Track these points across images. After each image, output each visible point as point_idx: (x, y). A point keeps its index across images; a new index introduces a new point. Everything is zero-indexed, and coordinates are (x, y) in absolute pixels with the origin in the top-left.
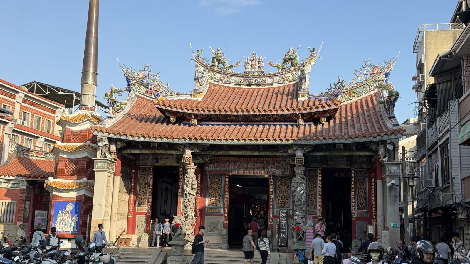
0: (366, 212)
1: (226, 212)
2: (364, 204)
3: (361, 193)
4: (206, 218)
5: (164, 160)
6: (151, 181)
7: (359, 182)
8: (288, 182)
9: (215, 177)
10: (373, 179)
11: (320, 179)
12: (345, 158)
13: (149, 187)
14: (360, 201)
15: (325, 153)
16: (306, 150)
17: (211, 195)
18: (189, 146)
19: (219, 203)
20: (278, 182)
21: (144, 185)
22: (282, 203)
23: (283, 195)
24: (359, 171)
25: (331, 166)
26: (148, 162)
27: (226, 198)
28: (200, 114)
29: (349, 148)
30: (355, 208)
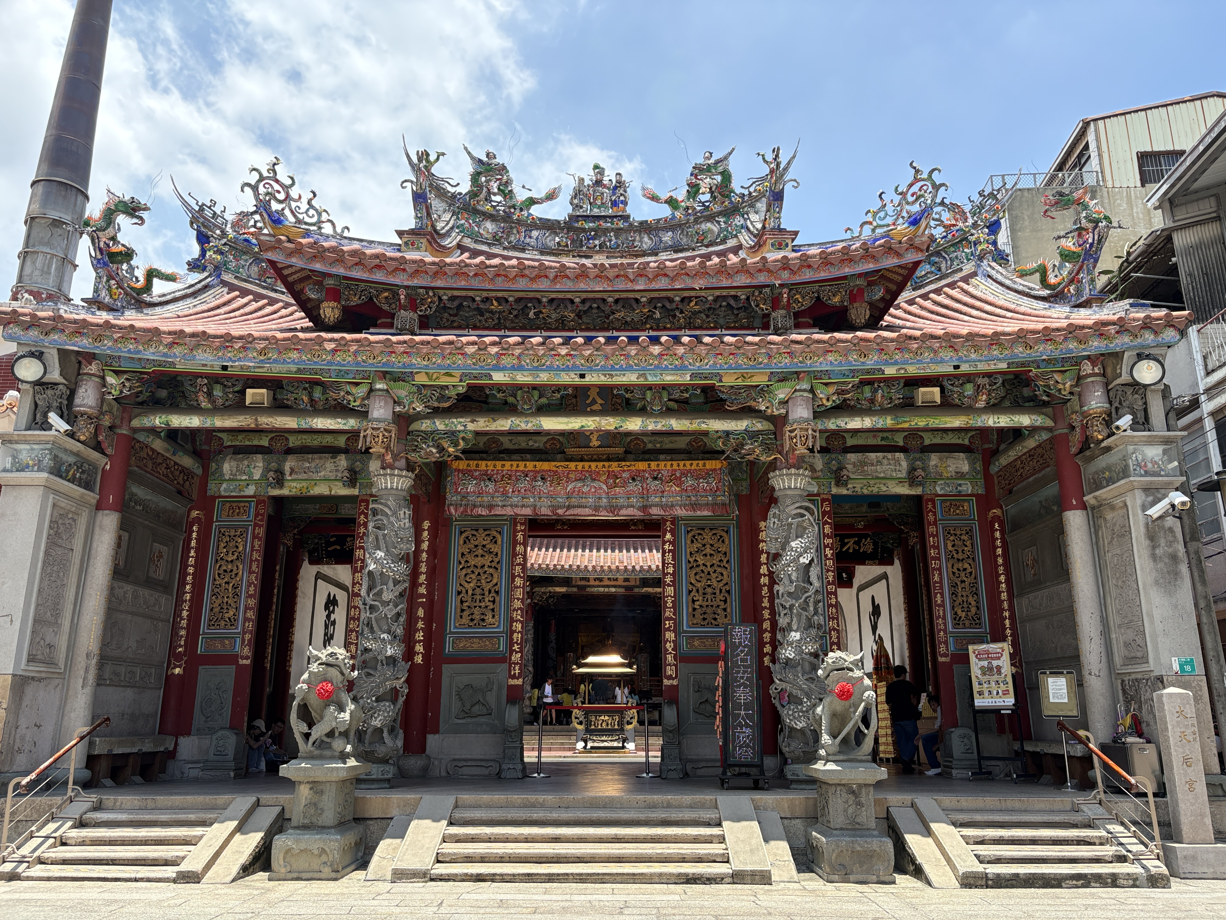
0: (981, 637)
1: (516, 647)
3: (963, 574)
4: (447, 669)
5: (305, 476)
6: (257, 547)
7: (952, 538)
8: (723, 541)
9: (481, 531)
10: (997, 526)
11: (827, 529)
12: (904, 464)
13: (250, 567)
14: (960, 600)
15: (881, 420)
16: (825, 401)
17: (467, 591)
18: (385, 387)
19: (493, 616)
20: (689, 542)
21: (232, 561)
22: (704, 613)
23: (709, 586)
24: (948, 504)
25: (858, 489)
26: (248, 485)
27: (518, 599)
28: (431, 294)
29: (959, 403)
30: (945, 624)
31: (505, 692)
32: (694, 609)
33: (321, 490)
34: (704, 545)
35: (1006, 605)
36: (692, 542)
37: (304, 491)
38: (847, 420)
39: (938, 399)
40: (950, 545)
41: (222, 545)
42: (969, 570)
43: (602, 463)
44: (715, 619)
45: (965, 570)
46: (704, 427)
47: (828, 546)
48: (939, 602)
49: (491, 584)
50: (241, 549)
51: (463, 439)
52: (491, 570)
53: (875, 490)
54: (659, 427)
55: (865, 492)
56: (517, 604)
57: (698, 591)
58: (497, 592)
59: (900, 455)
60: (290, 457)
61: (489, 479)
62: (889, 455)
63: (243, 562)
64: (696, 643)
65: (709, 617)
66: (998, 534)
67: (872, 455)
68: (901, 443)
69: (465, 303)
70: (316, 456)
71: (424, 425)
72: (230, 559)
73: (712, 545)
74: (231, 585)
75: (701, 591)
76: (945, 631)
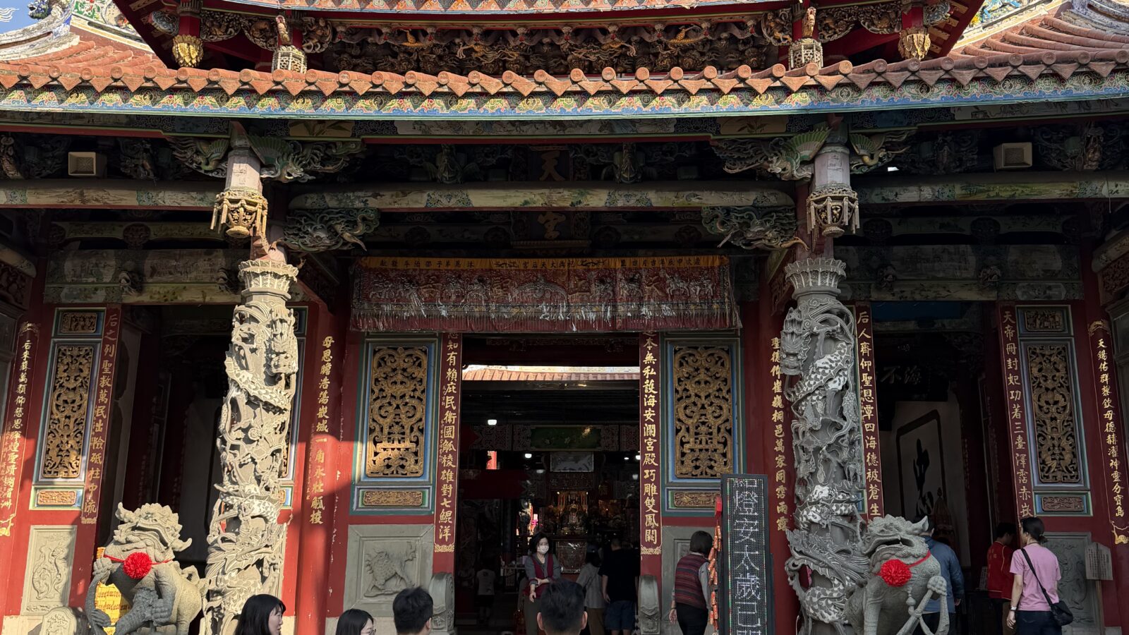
0: (1079, 494)
1: (445, 503)
2: (1068, 457)
3: (1053, 409)
4: (354, 531)
5: (171, 278)
6: (107, 371)
7: (1038, 360)
8: (723, 364)
9: (400, 349)
10: (1101, 343)
11: (865, 348)
12: (972, 260)
13: (98, 397)
14: (1050, 443)
15: (946, 190)
16: (867, 159)
17: (382, 430)
18: (249, 144)
19: (416, 462)
20: (677, 365)
21: (74, 389)
22: (697, 460)
23: (703, 423)
24: (1033, 313)
25: (907, 294)
26: (96, 289)
27: (449, 440)
28: (322, 24)
29: (1059, 166)
30: (1028, 477)
31: (430, 561)
32: (683, 454)
33: (191, 296)
34: (697, 370)
35: (1114, 452)
36: (681, 365)
37: (170, 297)
38: (897, 190)
39: (1029, 160)
40: (1035, 371)
41: (62, 368)
42: (1062, 403)
43: (559, 260)
44: (711, 467)
45: (1056, 403)
46: (695, 201)
47: (865, 370)
48: (1020, 446)
49: (414, 420)
50: (86, 372)
51: (364, 219)
52: (414, 402)
53: (931, 295)
54: (632, 202)
55: (918, 297)
56: (448, 446)
57: (688, 430)
58: (421, 431)
59: (968, 248)
60: (151, 252)
61: (410, 282)
62: (951, 248)
63: (89, 390)
64: (685, 499)
65: (703, 465)
66: (1103, 355)
67: (928, 249)
68: (968, 232)
69: (370, 40)
70: (185, 251)
71: (309, 201)
72: (71, 386)
73: (707, 370)
74: (73, 420)
75: (692, 430)
76: (1028, 486)
